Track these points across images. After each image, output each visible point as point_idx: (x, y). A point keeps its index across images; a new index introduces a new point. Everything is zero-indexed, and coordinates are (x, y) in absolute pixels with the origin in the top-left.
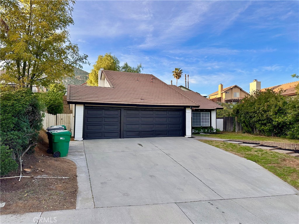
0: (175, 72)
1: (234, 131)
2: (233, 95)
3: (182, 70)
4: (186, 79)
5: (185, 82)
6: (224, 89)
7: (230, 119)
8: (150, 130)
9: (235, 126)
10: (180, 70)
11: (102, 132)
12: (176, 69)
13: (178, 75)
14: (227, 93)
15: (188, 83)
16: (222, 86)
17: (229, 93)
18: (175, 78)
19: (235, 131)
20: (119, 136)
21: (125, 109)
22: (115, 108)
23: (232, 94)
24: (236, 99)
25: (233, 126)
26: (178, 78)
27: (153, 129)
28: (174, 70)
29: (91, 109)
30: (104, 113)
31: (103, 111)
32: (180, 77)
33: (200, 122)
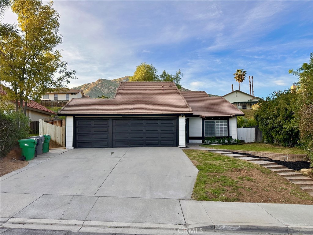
0: (237, 74)
3: (245, 71)
4: (250, 81)
5: (250, 86)
8: (140, 139)
10: (243, 71)
11: (91, 141)
12: (238, 71)
13: (241, 78)
15: (253, 86)
18: (238, 81)
20: (108, 145)
21: (114, 119)
22: (103, 119)
26: (241, 81)
27: (143, 139)
28: (236, 72)
29: (81, 120)
30: (93, 123)
31: (93, 121)
32: (244, 79)
33: (214, 131)
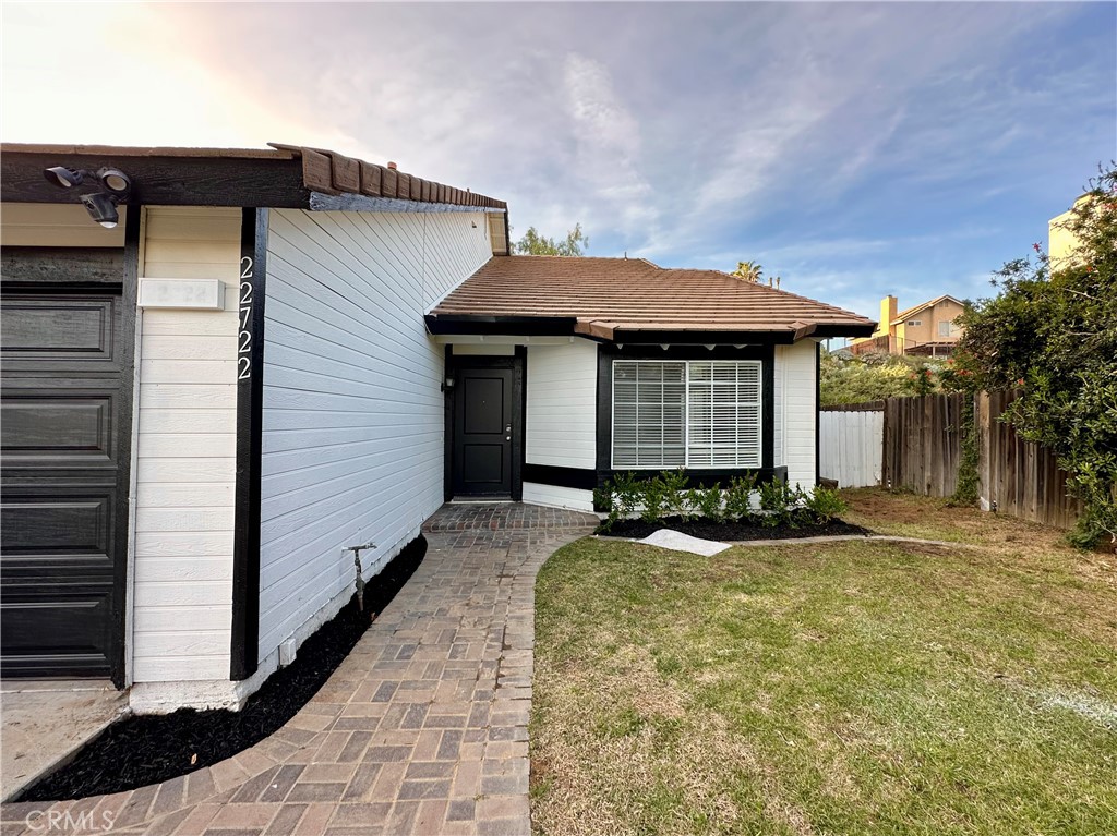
1: (967, 497)
2: (934, 329)
6: (899, 312)
7: (928, 412)
9: (976, 461)
14: (912, 323)
16: (893, 303)
17: (918, 323)
19: (974, 500)
23: (931, 327)
24: (946, 341)
25: (959, 462)
33: (676, 433)
